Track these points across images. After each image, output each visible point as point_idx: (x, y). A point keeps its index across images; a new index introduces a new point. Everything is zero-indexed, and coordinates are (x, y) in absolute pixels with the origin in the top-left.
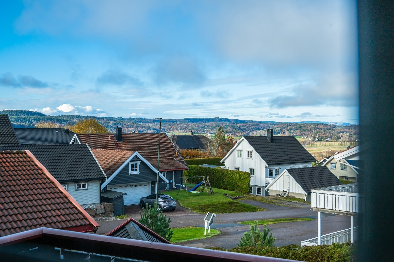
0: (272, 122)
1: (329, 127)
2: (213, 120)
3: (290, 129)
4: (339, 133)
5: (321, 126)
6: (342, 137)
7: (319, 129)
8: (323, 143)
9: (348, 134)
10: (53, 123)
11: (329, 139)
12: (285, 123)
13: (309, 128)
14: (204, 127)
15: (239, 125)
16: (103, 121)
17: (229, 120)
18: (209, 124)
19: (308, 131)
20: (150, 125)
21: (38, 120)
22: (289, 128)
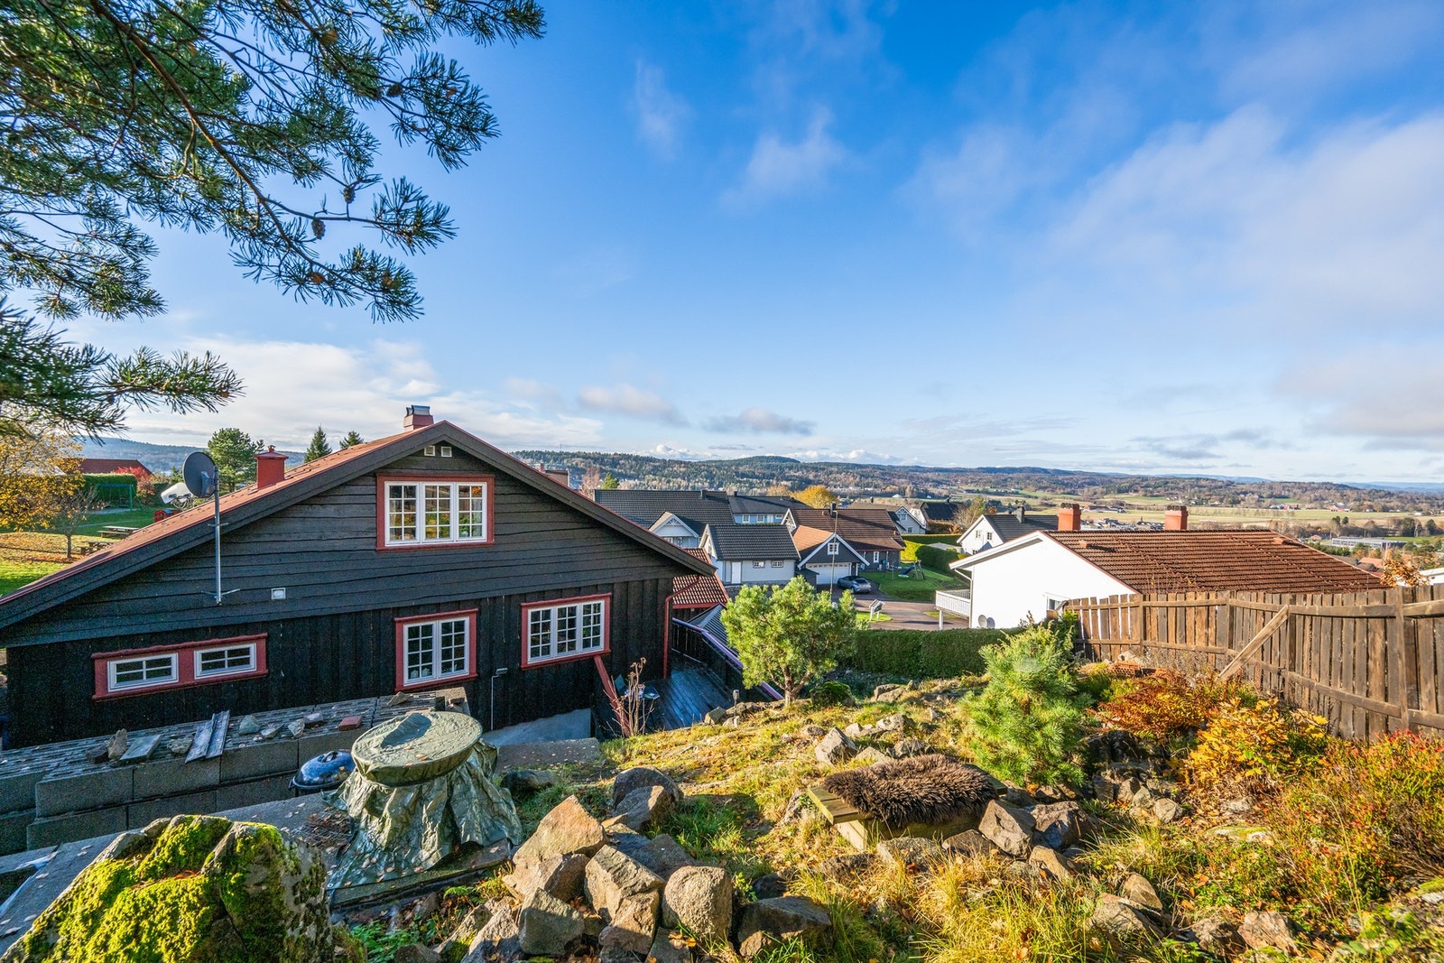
0: (1117, 474)
1: (1220, 484)
2: (1021, 470)
3: (1147, 486)
4: (1239, 494)
5: (1203, 483)
6: (1243, 500)
7: (1199, 486)
8: (1202, 509)
9: (1256, 497)
10: (808, 471)
11: (1216, 503)
12: (1139, 477)
13: (1181, 485)
14: (1006, 480)
15: (1060, 478)
16: (868, 470)
17: (1045, 471)
18: (1015, 475)
19: (1179, 489)
20: (930, 475)
21: (791, 468)
22: (1144, 484)
